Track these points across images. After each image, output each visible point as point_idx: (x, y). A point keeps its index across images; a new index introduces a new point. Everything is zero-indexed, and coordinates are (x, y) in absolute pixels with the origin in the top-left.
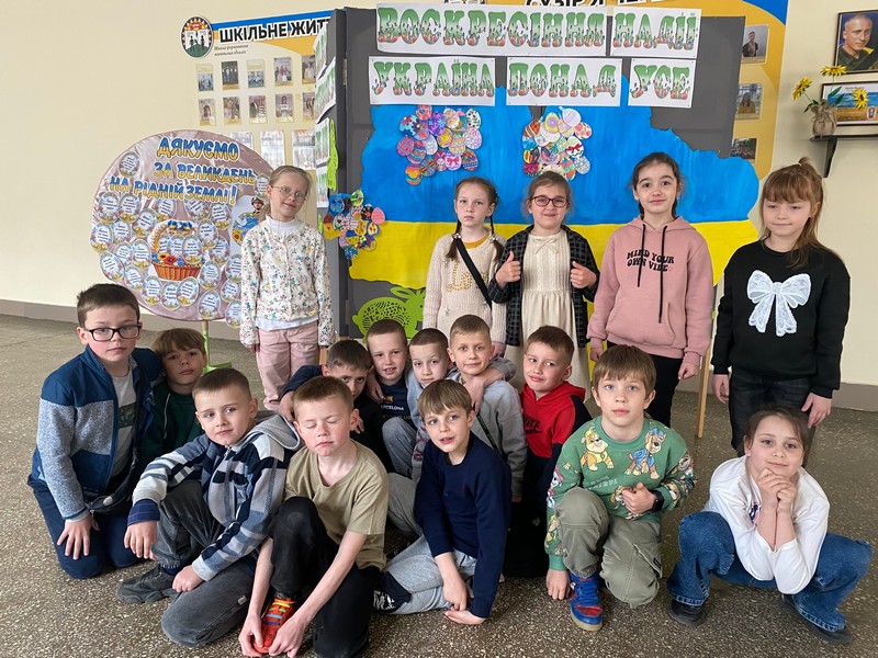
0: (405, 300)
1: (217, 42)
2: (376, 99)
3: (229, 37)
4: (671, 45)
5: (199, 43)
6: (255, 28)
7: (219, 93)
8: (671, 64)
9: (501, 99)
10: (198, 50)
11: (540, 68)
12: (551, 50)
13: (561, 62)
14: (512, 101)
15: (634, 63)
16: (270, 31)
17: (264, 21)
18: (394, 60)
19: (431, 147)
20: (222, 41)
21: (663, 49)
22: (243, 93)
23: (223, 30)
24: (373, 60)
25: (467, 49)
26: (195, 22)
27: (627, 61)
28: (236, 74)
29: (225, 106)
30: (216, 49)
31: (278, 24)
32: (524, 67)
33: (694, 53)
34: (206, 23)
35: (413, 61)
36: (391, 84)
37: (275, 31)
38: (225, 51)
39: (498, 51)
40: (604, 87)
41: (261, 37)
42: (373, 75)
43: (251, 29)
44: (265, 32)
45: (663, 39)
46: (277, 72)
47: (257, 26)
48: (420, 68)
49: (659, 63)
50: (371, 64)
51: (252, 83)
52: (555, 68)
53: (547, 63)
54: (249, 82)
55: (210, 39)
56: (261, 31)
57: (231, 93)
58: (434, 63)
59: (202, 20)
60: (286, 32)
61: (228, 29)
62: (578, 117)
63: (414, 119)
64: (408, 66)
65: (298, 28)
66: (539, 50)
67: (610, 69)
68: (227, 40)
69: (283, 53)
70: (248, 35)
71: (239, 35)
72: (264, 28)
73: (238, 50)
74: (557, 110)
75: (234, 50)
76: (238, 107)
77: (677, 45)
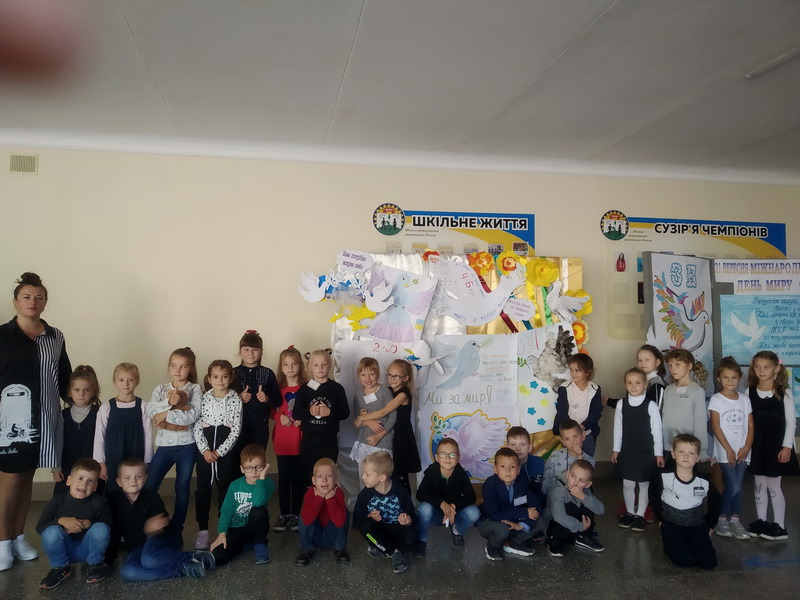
1: (409, 225)
3: (422, 223)
5: (392, 224)
6: (447, 219)
10: (389, 230)
16: (461, 223)
17: (456, 215)
20: (414, 224)
23: (417, 217)
26: (387, 208)
30: (407, 230)
31: (469, 218)
34: (399, 209)
37: (466, 223)
38: (416, 233)
41: (452, 226)
43: (443, 219)
44: (457, 223)
47: (450, 218)
55: (403, 222)
56: (452, 221)
59: (395, 206)
60: (476, 225)
61: (422, 217)
65: (486, 223)
68: (419, 225)
69: (472, 240)
70: (440, 223)
71: (431, 222)
72: (455, 219)
73: (429, 233)
75: (425, 233)
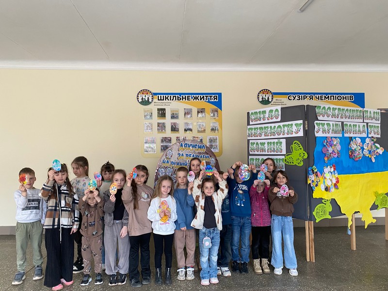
0: (325, 204)
1: (156, 100)
2: (317, 135)
4: (375, 120)
5: (146, 100)
6: (176, 97)
7: (156, 120)
8: (376, 125)
9: (343, 135)
10: (145, 103)
11: (350, 125)
12: (352, 120)
13: (355, 124)
14: (346, 135)
15: (369, 124)
16: (183, 98)
17: (180, 94)
18: (321, 122)
19: (330, 150)
20: (158, 100)
21: (374, 121)
22: (168, 121)
23: (160, 96)
24: (316, 122)
25: (336, 119)
26: (144, 92)
27: (367, 123)
28: (165, 114)
29: (158, 126)
30: (155, 103)
31: (187, 96)
32: (347, 125)
33: (379, 122)
34: (150, 92)
35: (326, 122)
36: (321, 130)
37: (185, 98)
38: (160, 104)
39: (342, 120)
40: (364, 131)
41: (178, 100)
42: (316, 127)
43: (174, 97)
44: (180, 98)
45: (374, 118)
46: (185, 114)
47: (177, 96)
48: (328, 124)
49: (374, 125)
50: (315, 123)
51: (173, 117)
52: (354, 125)
53: (349, 124)
54: (171, 117)
55: (152, 99)
56: (178, 98)
57: (162, 121)
58: (331, 123)
59: (148, 91)
60: (191, 99)
61: (162, 96)
62: (360, 140)
63: (326, 141)
64: (324, 123)
65: (196, 98)
66: (350, 120)
67: (364, 126)
68: (161, 100)
69: (188, 107)
70: (172, 99)
71: (167, 98)
72: (179, 96)
73: (166, 104)
74: (355, 138)
75: (164, 104)
76: (165, 127)
77: (376, 120)
